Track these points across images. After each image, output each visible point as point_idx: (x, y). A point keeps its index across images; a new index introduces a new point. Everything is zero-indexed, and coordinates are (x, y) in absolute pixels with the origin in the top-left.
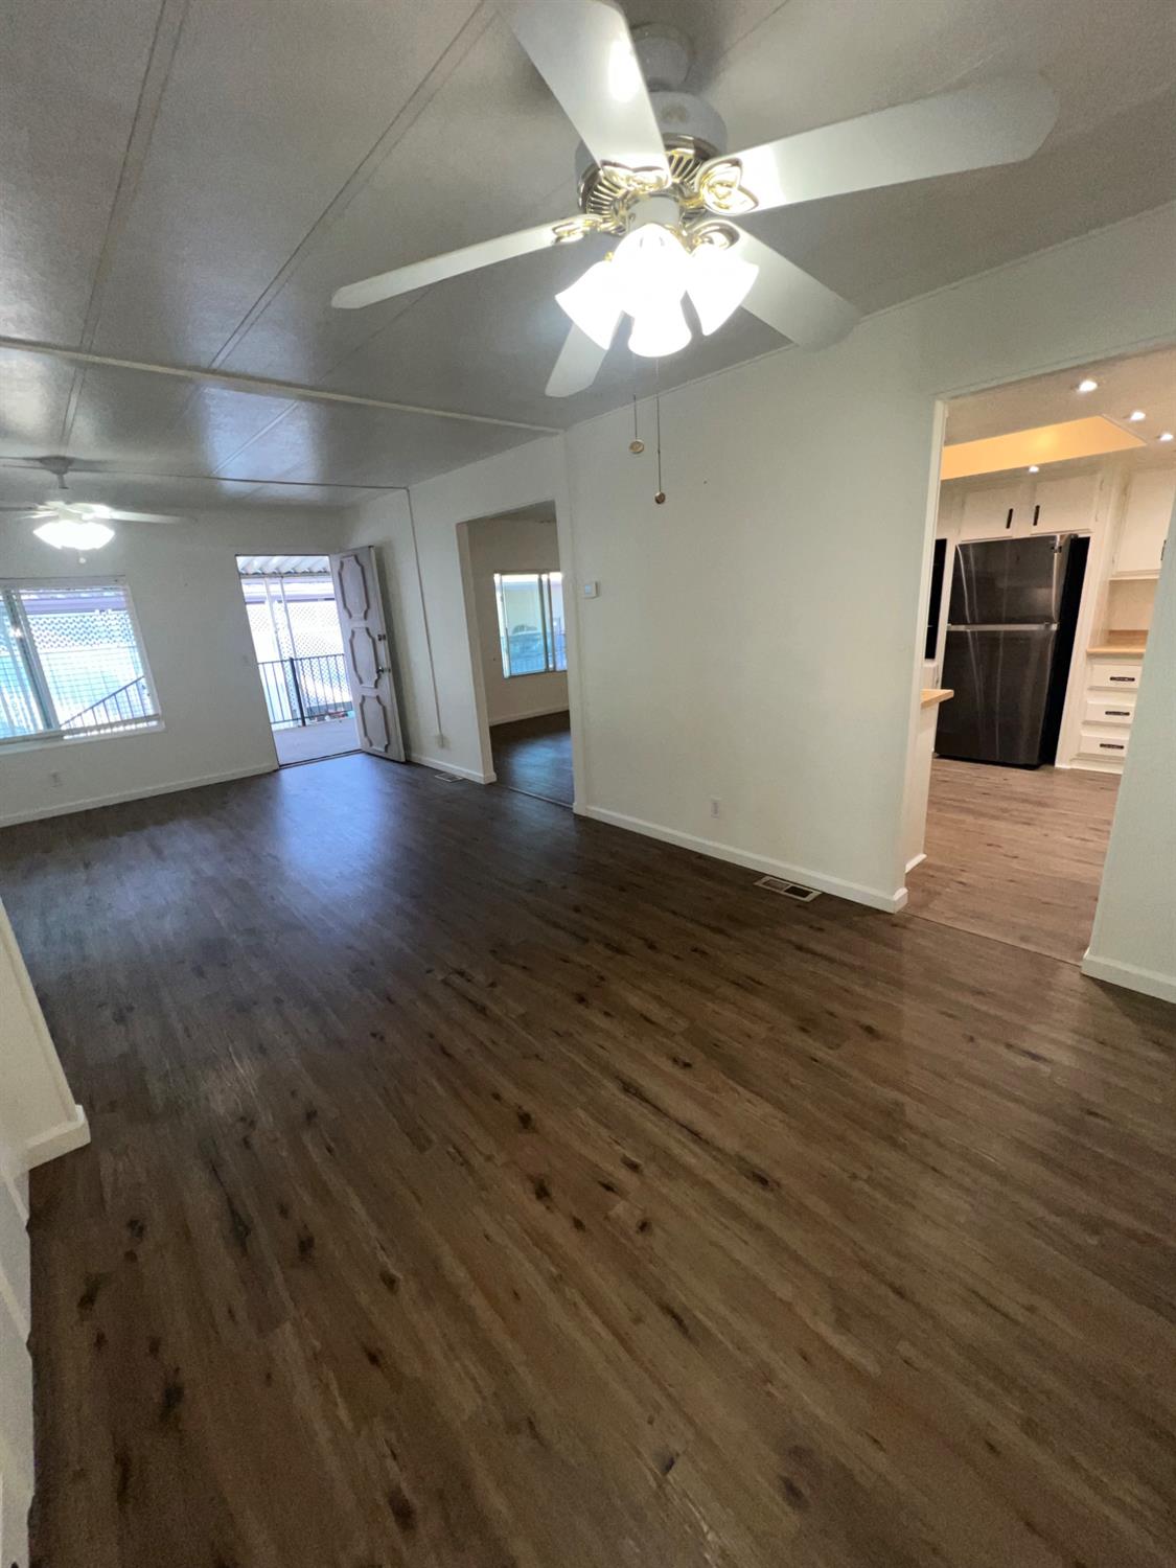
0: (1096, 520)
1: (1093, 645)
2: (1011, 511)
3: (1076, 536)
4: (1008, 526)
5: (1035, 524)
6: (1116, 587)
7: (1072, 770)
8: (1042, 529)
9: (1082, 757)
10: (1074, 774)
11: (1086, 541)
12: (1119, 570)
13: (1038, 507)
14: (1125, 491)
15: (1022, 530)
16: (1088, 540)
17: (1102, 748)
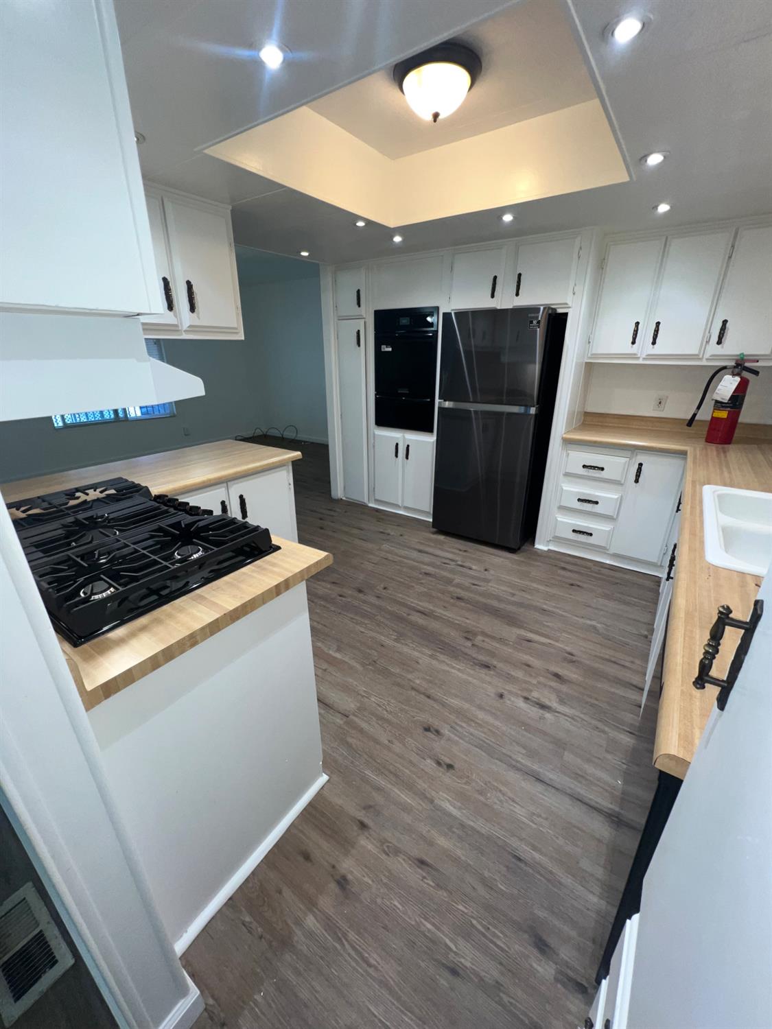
0: (574, 294)
1: (568, 432)
2: (495, 278)
3: (555, 310)
4: (493, 296)
5: (517, 294)
6: (590, 369)
7: (549, 551)
8: (524, 301)
9: (557, 539)
10: (553, 558)
11: (564, 316)
12: (594, 352)
13: (520, 275)
14: (601, 265)
15: (506, 301)
16: (566, 315)
17: (574, 534)
